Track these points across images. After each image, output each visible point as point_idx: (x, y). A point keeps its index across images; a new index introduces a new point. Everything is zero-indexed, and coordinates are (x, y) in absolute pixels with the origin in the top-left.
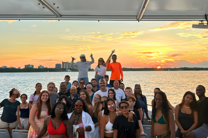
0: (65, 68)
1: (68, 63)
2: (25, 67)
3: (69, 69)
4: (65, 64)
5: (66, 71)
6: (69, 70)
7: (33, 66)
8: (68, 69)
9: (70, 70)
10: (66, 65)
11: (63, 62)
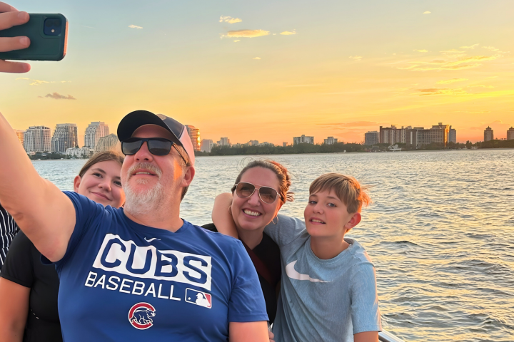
0: (386, 142)
1: (395, 129)
2: (295, 141)
3: (397, 145)
4: (386, 132)
5: (389, 151)
6: (396, 147)
7: (312, 139)
8: (394, 145)
9: (399, 147)
10: (389, 135)
11: (381, 127)
